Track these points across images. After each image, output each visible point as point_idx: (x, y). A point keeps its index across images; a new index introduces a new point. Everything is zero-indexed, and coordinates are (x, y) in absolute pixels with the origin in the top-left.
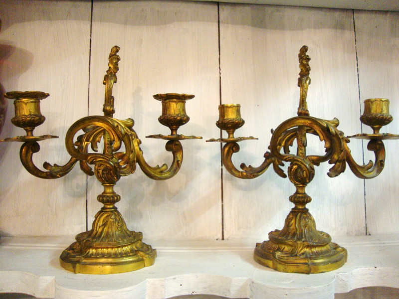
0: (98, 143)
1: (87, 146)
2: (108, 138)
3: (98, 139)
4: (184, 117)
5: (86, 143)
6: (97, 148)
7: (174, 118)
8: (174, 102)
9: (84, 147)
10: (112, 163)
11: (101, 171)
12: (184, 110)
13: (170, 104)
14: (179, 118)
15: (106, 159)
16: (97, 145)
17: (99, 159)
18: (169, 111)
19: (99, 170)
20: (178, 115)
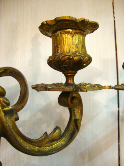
4: (84, 57)
7: (69, 59)
8: (69, 33)
12: (83, 46)
13: (62, 37)
14: (76, 58)
18: (61, 48)
20: (75, 54)
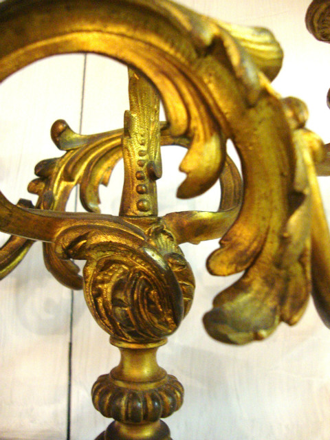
0: (101, 187)
1: (66, 193)
2: (141, 154)
3: (100, 173)
5: (64, 184)
6: (99, 202)
9: (57, 198)
10: (156, 258)
11: (107, 288)
15: (135, 240)
16: (97, 193)
17: (103, 239)
19: (103, 282)
